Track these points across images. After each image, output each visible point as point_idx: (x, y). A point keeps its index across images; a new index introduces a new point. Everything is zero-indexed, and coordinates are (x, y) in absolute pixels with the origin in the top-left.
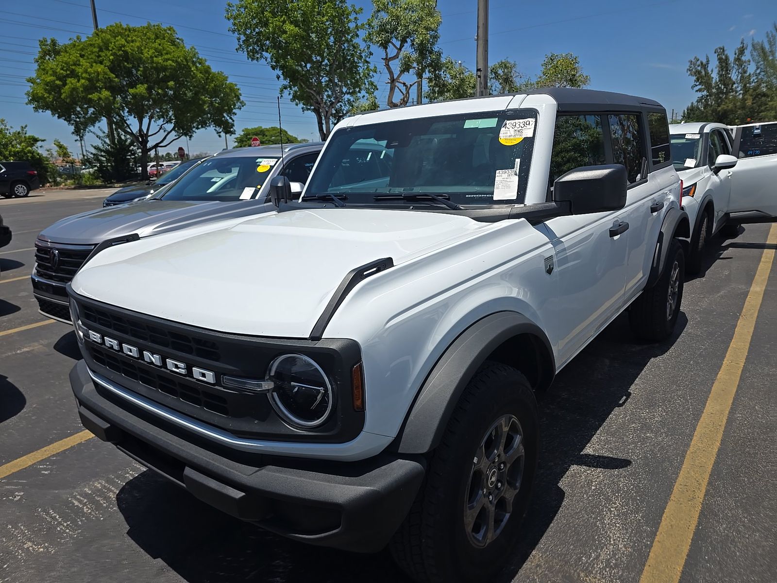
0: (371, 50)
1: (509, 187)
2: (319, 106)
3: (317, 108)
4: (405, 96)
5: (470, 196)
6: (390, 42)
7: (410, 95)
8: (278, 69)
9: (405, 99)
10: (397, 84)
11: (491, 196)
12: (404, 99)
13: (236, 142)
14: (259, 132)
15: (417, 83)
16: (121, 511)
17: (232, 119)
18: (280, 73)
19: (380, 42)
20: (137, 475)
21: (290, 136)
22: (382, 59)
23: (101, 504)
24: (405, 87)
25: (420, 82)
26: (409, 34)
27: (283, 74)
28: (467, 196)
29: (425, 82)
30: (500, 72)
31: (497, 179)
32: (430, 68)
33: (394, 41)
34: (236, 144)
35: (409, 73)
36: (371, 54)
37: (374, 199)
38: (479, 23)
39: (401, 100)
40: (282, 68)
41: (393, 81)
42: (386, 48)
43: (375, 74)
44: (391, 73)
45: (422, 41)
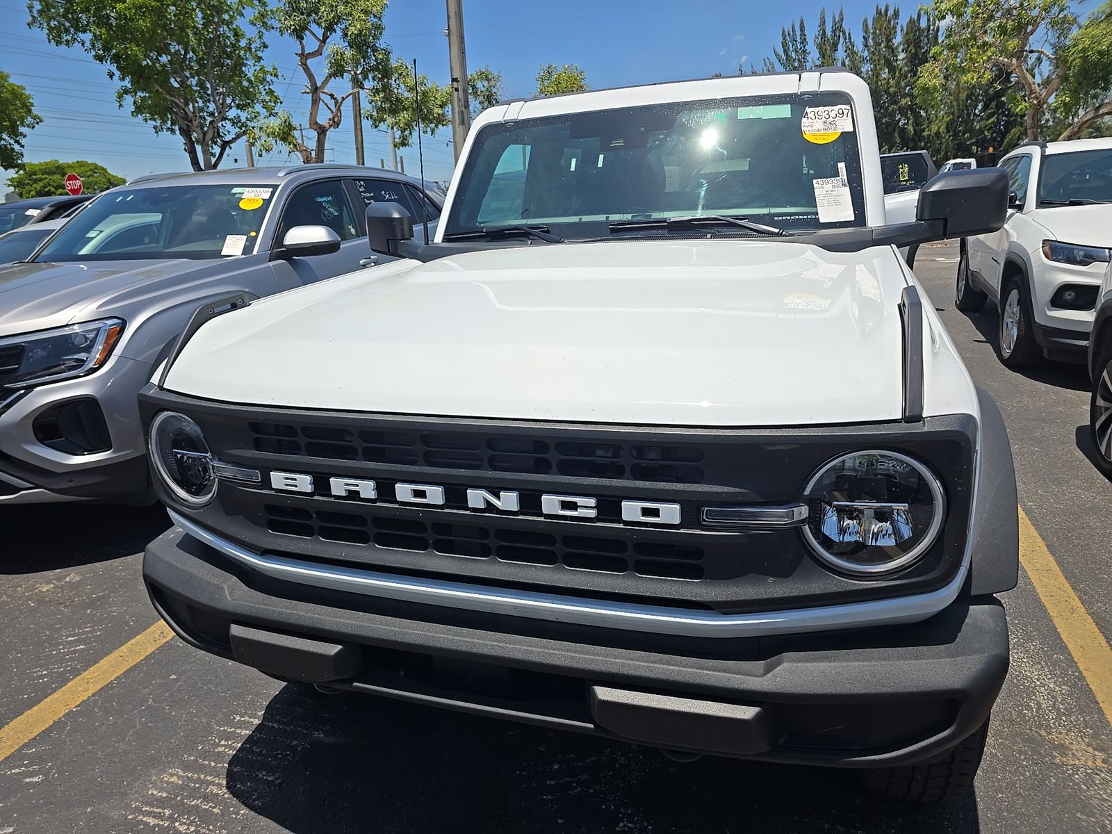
0: (265, 39)
1: (838, 203)
2: (190, 124)
3: (185, 128)
4: (334, 114)
5: (781, 218)
6: (307, 28)
7: (342, 113)
8: (108, 62)
9: (336, 119)
10: (322, 96)
11: (814, 217)
12: (334, 118)
13: (9, 185)
14: (54, 170)
15: (351, 96)
16: (259, 814)
17: (19, 144)
18: (114, 68)
19: (293, 27)
20: (239, 745)
21: (113, 176)
22: (296, 54)
23: (206, 810)
24: (333, 101)
25: (357, 95)
26: (338, 19)
27: (118, 68)
28: (776, 218)
29: (364, 95)
30: (479, 85)
31: (817, 192)
32: (376, 73)
33: (314, 27)
34: (12, 189)
35: (343, 78)
36: (265, 46)
37: (610, 229)
38: (450, 11)
39: (330, 119)
40: (116, 59)
41: (315, 90)
42: (300, 38)
43: (274, 79)
44: (311, 76)
45: (361, 31)
